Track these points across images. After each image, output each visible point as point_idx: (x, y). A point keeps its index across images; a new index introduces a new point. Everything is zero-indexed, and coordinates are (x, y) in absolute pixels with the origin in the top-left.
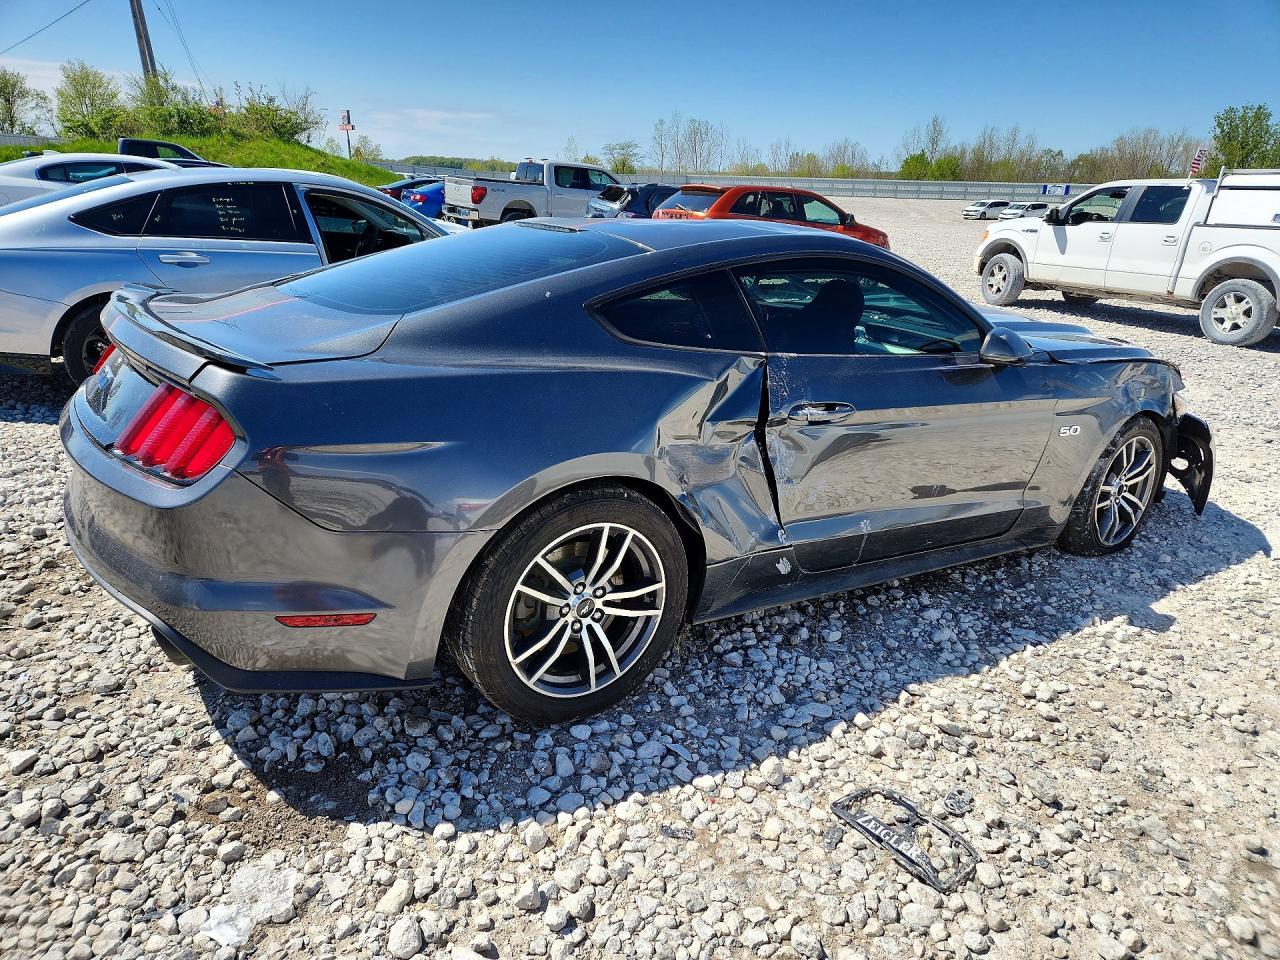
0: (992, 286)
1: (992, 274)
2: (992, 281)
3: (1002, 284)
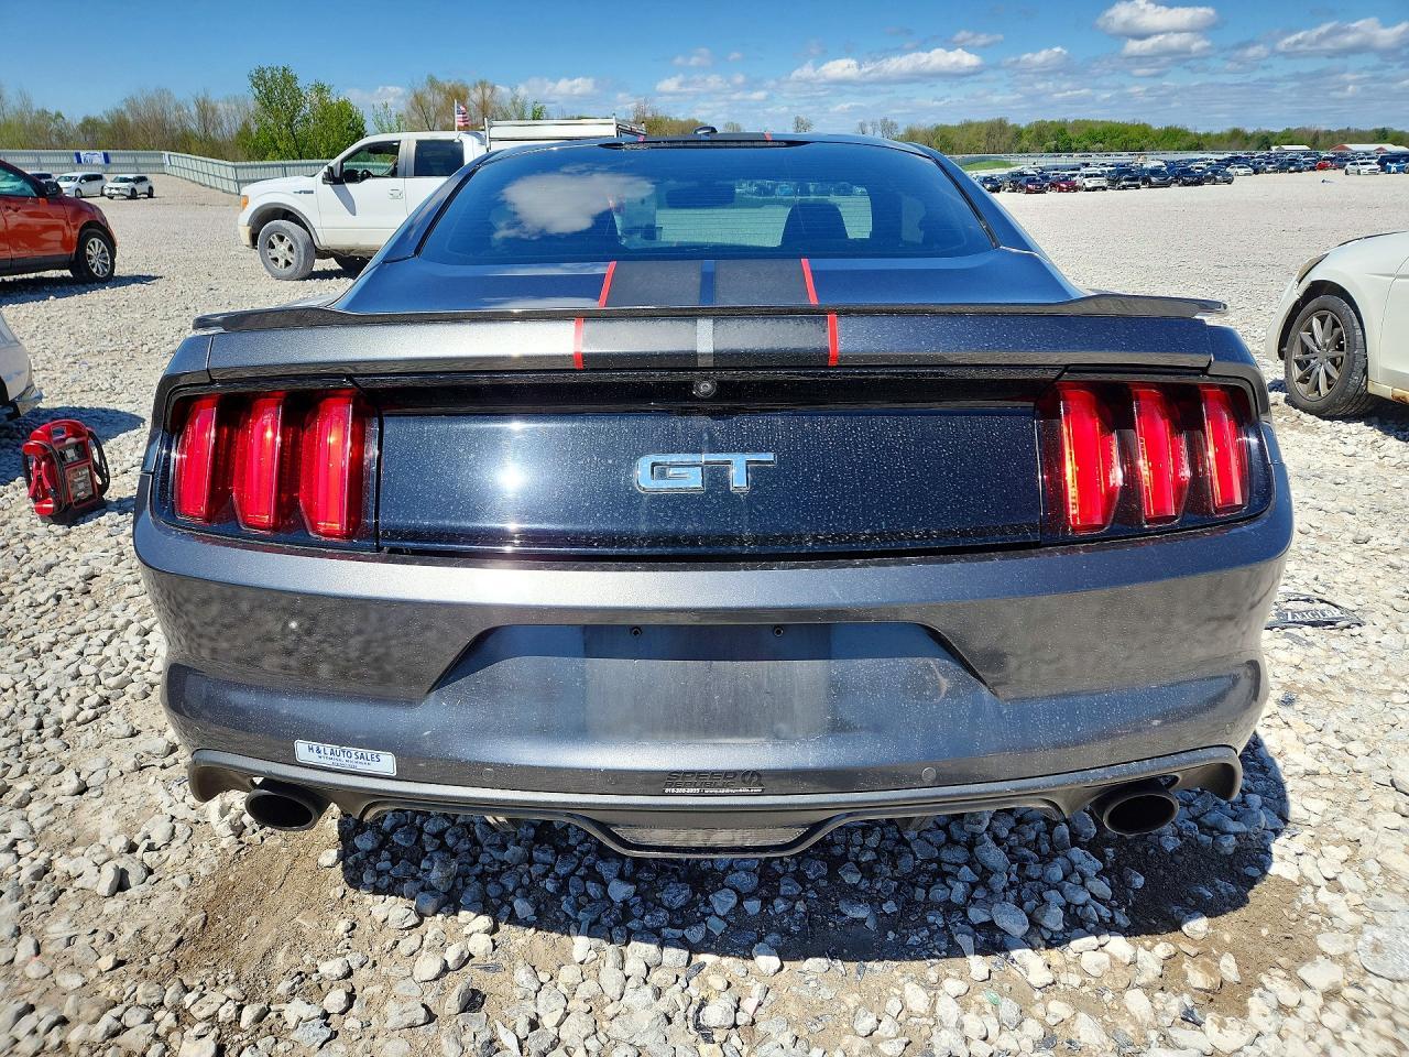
0: (276, 260)
1: (272, 246)
2: (274, 253)
3: (289, 256)
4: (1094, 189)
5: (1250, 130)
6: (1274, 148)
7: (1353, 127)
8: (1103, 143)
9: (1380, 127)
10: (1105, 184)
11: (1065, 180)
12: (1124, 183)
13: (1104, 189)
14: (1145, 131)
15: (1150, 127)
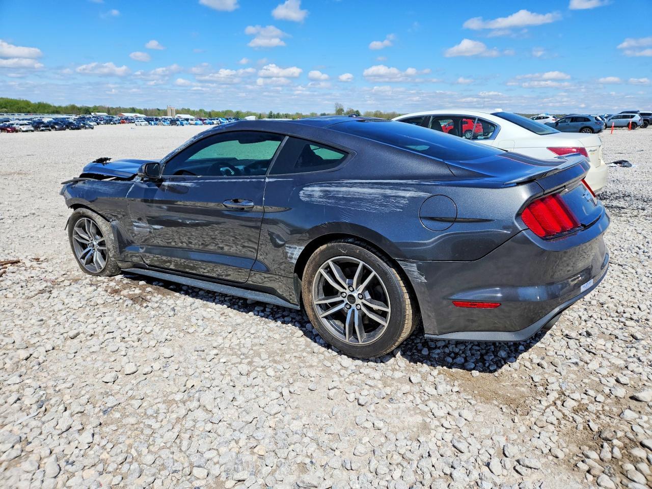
4: (27, 131)
5: (79, 105)
6: (92, 114)
7: (121, 107)
8: (7, 108)
9: (132, 107)
10: (32, 129)
11: (9, 126)
12: (42, 128)
13: (32, 131)
14: (27, 103)
15: (30, 102)
